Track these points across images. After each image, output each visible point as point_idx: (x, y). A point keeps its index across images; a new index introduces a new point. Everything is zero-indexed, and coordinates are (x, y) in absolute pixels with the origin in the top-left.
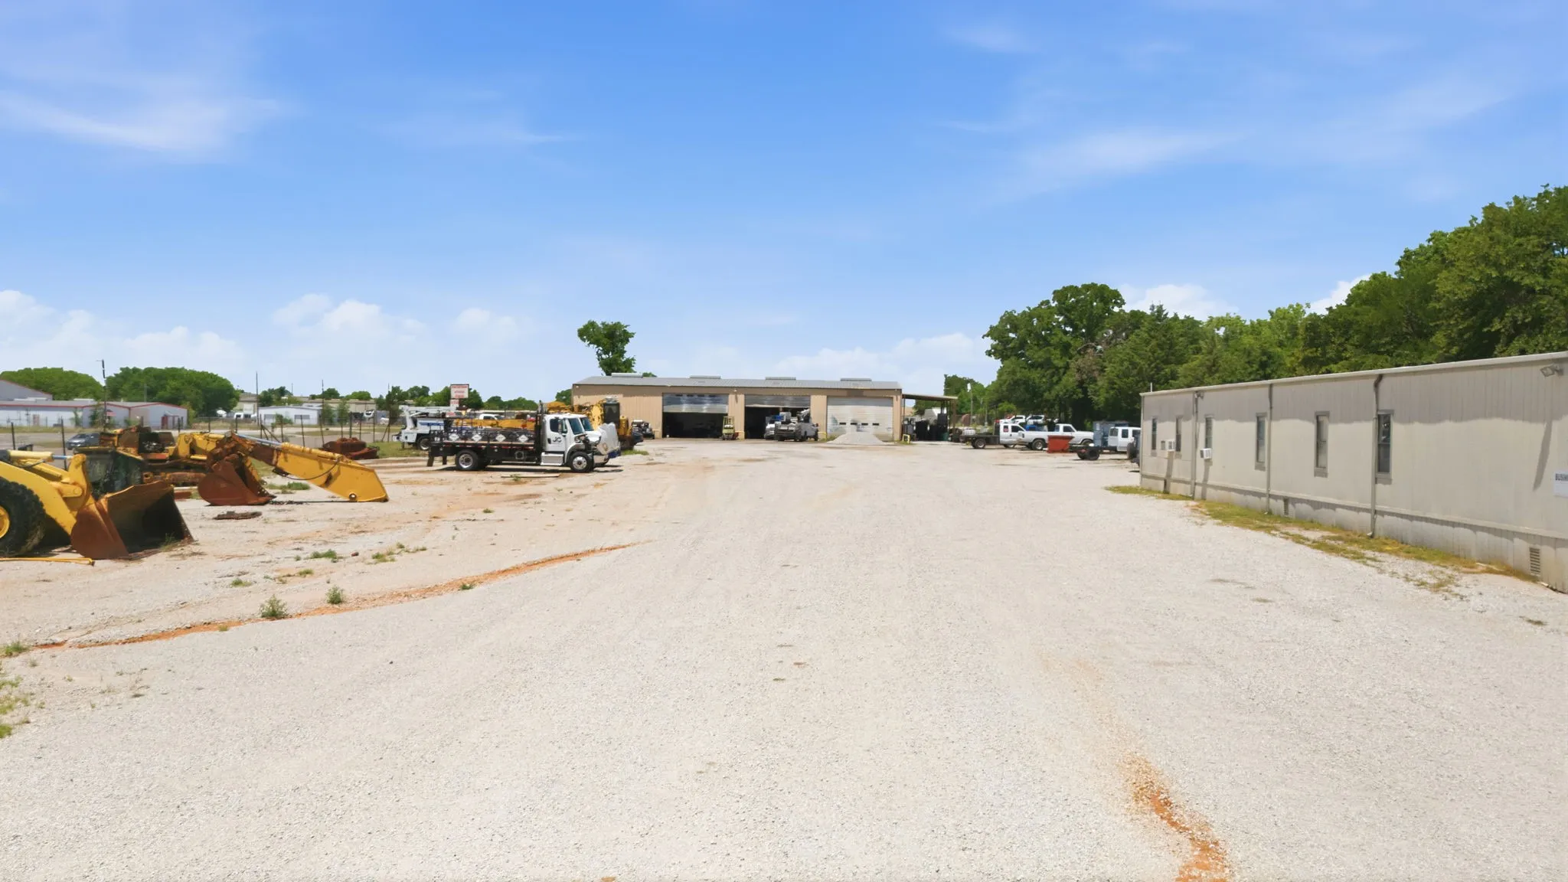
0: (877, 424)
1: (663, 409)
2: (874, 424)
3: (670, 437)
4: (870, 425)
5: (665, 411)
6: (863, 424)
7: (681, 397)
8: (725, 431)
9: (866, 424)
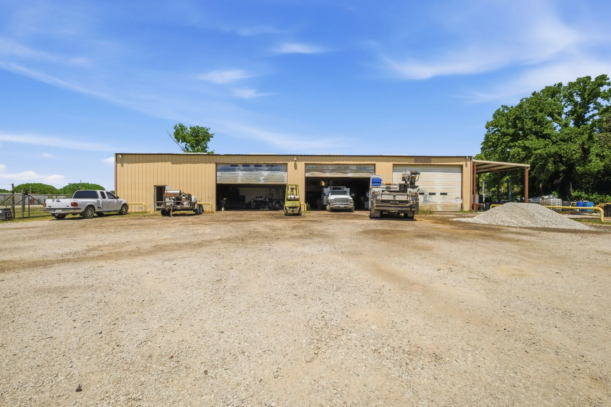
0: (445, 194)
1: (216, 181)
2: (442, 194)
3: (225, 210)
4: (438, 194)
5: (218, 182)
6: (430, 194)
7: (236, 167)
8: (288, 204)
9: (434, 194)
